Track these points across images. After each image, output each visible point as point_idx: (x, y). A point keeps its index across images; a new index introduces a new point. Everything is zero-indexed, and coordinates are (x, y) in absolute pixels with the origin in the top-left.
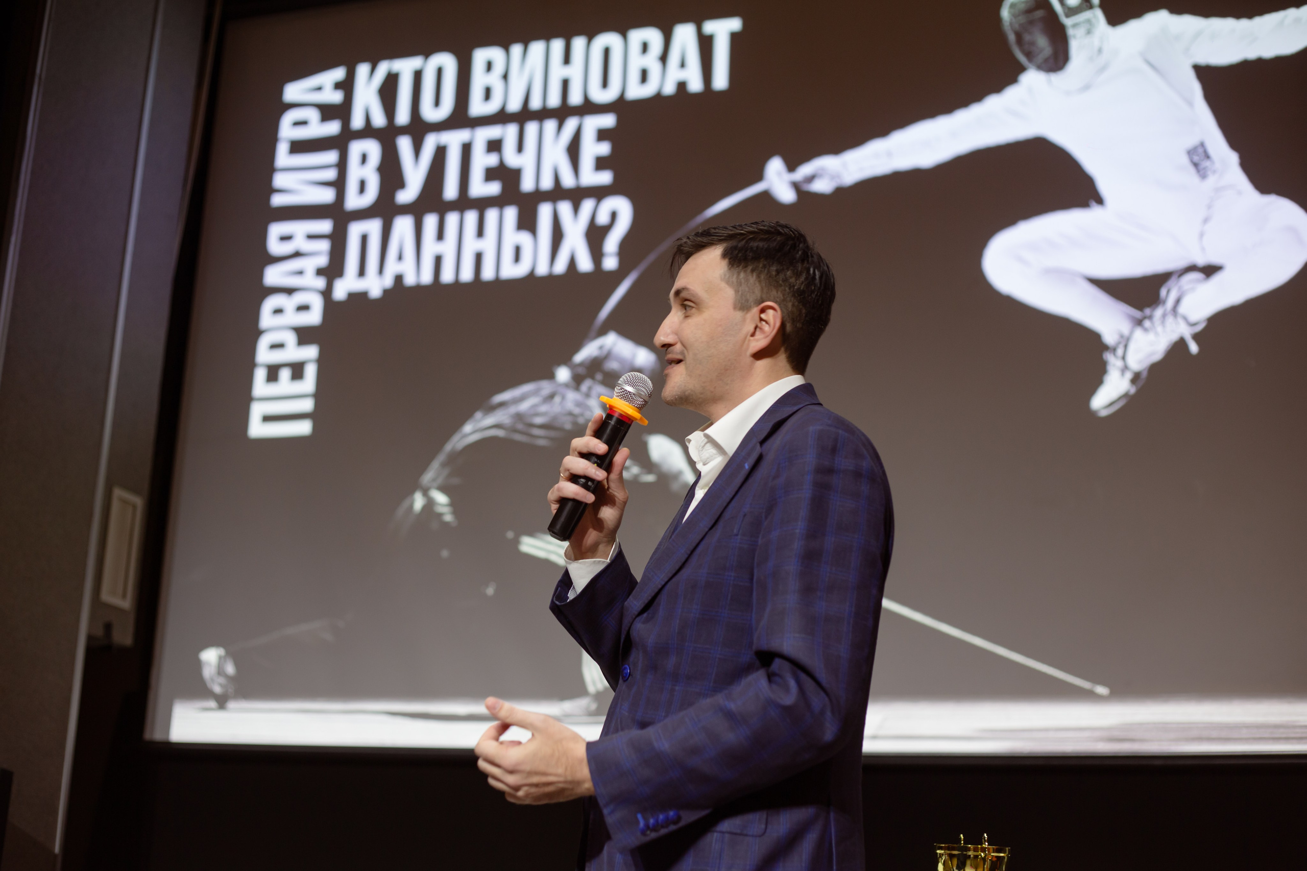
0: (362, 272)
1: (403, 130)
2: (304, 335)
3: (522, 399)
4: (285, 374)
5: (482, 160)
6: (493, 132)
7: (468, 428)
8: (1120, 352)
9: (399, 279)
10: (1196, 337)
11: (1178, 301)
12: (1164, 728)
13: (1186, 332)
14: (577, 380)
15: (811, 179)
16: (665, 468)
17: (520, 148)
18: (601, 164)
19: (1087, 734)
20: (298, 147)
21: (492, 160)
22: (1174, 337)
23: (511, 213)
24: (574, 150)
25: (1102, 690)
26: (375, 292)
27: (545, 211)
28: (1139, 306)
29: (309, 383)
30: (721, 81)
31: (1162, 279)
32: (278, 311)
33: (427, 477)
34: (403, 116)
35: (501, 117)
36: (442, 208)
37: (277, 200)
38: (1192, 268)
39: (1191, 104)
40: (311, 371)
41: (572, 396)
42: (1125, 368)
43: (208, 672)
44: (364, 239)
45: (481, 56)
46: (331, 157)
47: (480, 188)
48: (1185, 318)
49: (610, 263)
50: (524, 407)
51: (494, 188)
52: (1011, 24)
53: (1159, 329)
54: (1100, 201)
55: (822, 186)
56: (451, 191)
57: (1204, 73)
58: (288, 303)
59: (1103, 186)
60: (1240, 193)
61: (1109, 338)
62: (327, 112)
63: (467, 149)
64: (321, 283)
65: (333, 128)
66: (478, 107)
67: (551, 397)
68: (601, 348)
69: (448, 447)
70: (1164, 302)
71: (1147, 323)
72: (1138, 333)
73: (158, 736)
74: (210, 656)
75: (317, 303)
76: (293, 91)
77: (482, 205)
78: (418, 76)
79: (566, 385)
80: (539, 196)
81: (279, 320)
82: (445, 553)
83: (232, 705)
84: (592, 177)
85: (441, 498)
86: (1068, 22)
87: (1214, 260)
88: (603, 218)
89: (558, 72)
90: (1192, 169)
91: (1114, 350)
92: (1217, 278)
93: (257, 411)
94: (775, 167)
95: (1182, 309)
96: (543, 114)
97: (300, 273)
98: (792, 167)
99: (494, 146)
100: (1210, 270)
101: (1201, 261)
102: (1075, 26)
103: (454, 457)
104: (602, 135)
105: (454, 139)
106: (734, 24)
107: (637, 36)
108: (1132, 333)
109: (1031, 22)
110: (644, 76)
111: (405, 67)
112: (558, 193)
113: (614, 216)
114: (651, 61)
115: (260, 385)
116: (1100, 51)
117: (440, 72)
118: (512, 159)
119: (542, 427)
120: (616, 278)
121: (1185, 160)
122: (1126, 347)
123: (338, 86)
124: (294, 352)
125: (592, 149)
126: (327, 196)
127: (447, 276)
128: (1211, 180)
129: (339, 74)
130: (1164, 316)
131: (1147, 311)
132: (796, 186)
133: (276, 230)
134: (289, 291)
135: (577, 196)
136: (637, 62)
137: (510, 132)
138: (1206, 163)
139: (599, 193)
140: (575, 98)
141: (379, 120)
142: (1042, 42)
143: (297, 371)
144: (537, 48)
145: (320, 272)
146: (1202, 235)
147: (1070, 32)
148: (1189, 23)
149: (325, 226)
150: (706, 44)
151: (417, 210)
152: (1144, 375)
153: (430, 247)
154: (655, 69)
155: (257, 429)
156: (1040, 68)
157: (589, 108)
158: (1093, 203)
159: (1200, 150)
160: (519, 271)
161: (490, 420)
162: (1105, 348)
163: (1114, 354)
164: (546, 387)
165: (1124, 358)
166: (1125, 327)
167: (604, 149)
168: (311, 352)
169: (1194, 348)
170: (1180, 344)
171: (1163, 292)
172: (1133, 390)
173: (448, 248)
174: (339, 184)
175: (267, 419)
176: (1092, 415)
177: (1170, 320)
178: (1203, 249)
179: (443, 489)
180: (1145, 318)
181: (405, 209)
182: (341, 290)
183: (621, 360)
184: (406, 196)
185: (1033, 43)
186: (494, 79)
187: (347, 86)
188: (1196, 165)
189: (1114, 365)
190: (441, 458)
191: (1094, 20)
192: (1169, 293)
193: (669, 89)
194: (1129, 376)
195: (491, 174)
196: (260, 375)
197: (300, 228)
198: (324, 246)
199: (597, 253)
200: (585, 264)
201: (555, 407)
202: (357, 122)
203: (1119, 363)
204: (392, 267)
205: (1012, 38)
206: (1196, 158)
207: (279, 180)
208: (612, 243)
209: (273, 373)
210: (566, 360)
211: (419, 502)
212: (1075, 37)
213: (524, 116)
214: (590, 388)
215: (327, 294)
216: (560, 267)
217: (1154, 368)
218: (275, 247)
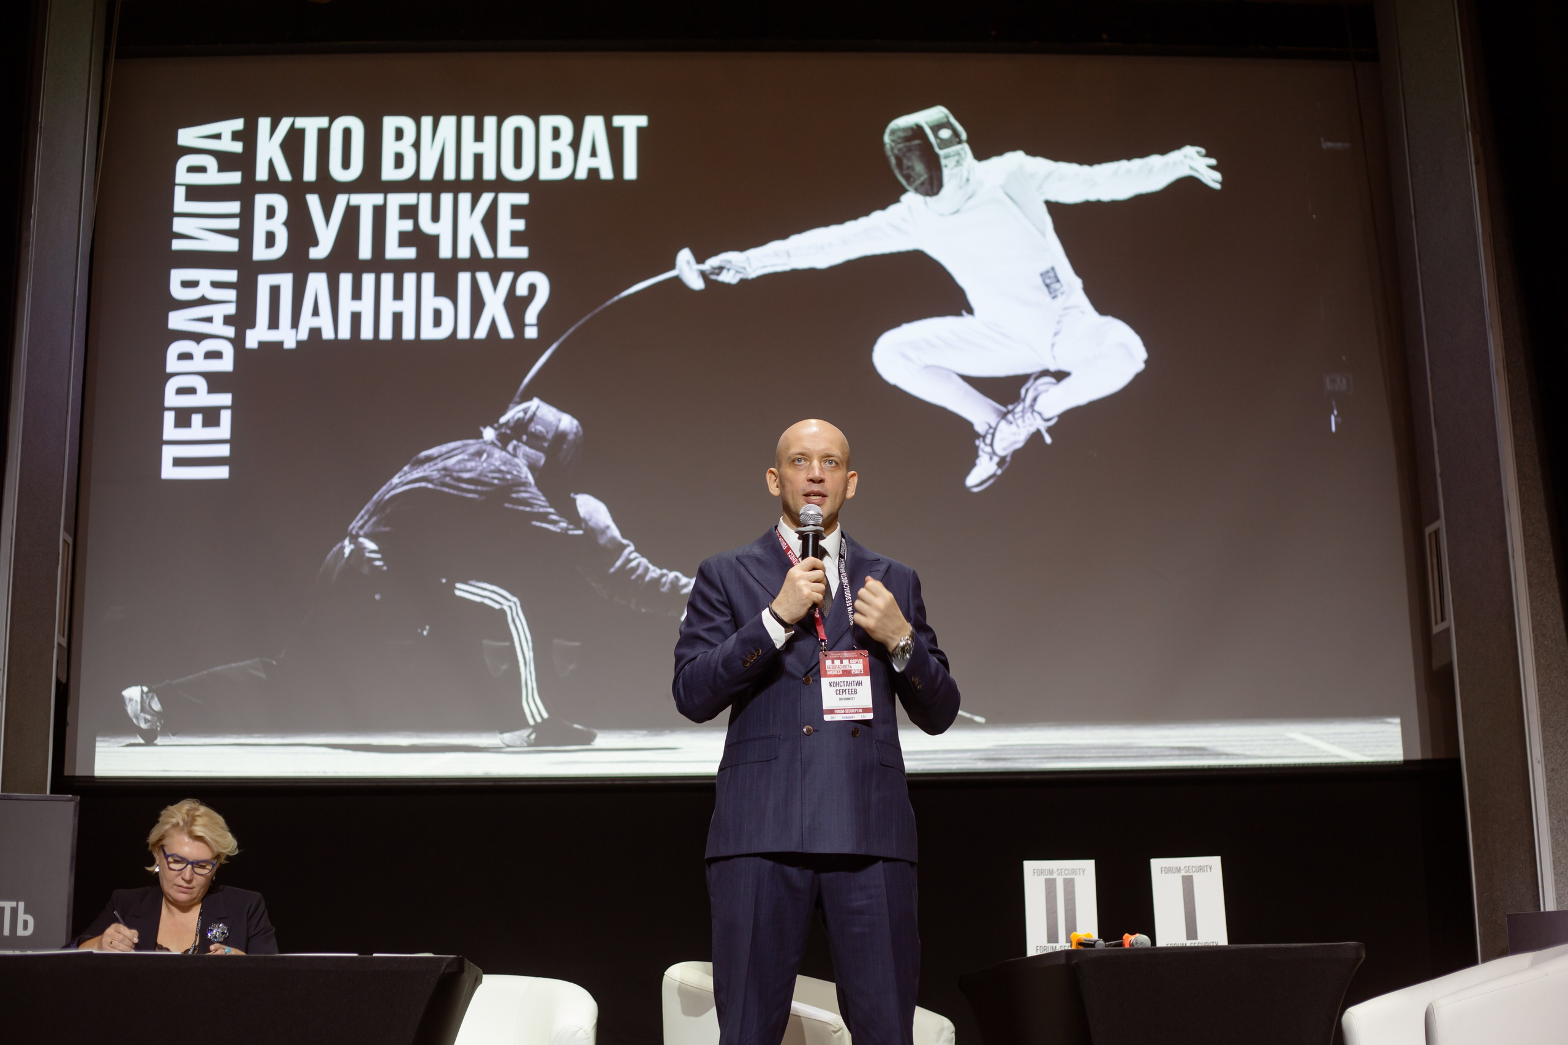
0: (274, 324)
1: (311, 188)
2: (216, 382)
3: (449, 455)
4: (197, 419)
5: (395, 225)
6: (409, 199)
7: (395, 480)
8: (988, 441)
9: (315, 332)
10: (1050, 430)
11: (1035, 399)
12: (1030, 749)
13: (1043, 426)
14: (503, 440)
15: (721, 269)
16: (591, 524)
17: (436, 217)
18: (517, 239)
19: (968, 755)
20: (195, 193)
21: (408, 225)
22: (1033, 429)
23: (429, 279)
24: (490, 223)
25: (979, 719)
26: (290, 344)
27: (464, 280)
28: (1005, 405)
29: (224, 430)
30: (630, 172)
31: (1021, 380)
32: (185, 356)
33: (355, 525)
34: (310, 174)
35: (414, 184)
36: (358, 269)
37: (177, 245)
38: (1045, 373)
39: (1043, 234)
40: (226, 417)
41: (498, 454)
42: (994, 453)
43: (132, 709)
44: (275, 291)
45: (390, 123)
46: (234, 207)
47: (394, 251)
48: (1040, 414)
49: (531, 333)
50: (451, 462)
51: (410, 253)
52: (892, 149)
53: (1020, 421)
54: (970, 311)
55: (728, 277)
56: (365, 252)
57: (1055, 209)
58: (198, 350)
59: (972, 298)
60: (1083, 312)
61: (980, 428)
62: (226, 161)
63: (380, 213)
64: (230, 332)
65: (234, 178)
66: (389, 173)
67: (479, 454)
68: (525, 411)
69: (375, 497)
70: (1024, 400)
71: (1010, 417)
72: (1003, 423)
73: (80, 772)
74: (133, 694)
75: (228, 350)
76: (187, 136)
77: (399, 268)
78: (324, 136)
79: (493, 443)
80: (456, 265)
81: (185, 366)
82: (377, 597)
83: (159, 741)
84: (507, 250)
85: (370, 545)
86: (941, 153)
87: (1064, 368)
88: (522, 290)
89: (470, 147)
90: (1045, 289)
91: (984, 437)
92: (1066, 382)
93: (168, 453)
94: (685, 256)
95: (1038, 407)
96: (457, 186)
97: (209, 320)
98: (700, 260)
99: (410, 212)
100: (1060, 376)
101: (1053, 368)
102: (947, 157)
103: (381, 507)
104: (517, 211)
105: (367, 202)
106: (642, 121)
107: (548, 122)
108: (998, 423)
109: (909, 149)
110: (557, 160)
111: (311, 125)
112: (475, 263)
113: (532, 288)
114: (563, 145)
115: (170, 431)
116: (968, 180)
117: (347, 133)
118: (427, 226)
119: (469, 481)
120: (536, 347)
121: (1039, 281)
122: (993, 435)
123: (236, 136)
124: (204, 398)
125: (507, 225)
126: (231, 245)
127: (367, 333)
128: (1060, 299)
129: (238, 124)
130: (1023, 411)
131: (1010, 407)
132: (704, 275)
133: (177, 276)
134: (198, 338)
135: (496, 267)
136: (548, 147)
137: (426, 199)
138: (1056, 286)
139: (518, 267)
140: (489, 174)
141: (284, 174)
142: (919, 168)
143: (211, 417)
144: (448, 123)
145: (228, 320)
146: (1053, 345)
147: (943, 162)
148: (1041, 165)
149: (231, 276)
150: (615, 137)
151: (332, 267)
152: (1008, 459)
153: (346, 306)
154: (567, 155)
155: (169, 472)
156: (917, 190)
157: (502, 184)
158: (964, 313)
159: (1051, 274)
160: (442, 333)
161: (417, 474)
162: (977, 435)
163: (984, 441)
164: (473, 445)
165: (991, 445)
166: (993, 419)
167: (520, 225)
168: (225, 399)
169: (1048, 439)
170: (1037, 436)
171: (1023, 391)
172: (999, 472)
173: (365, 306)
174: (245, 234)
175: (178, 462)
176: (967, 490)
177: (1028, 415)
178: (1054, 358)
179: (369, 536)
180: (1009, 412)
181: (318, 266)
182: (253, 339)
183: (545, 423)
184: (318, 253)
185: (911, 168)
186: (405, 147)
187: (248, 136)
188: (1048, 286)
189: (983, 450)
190: (369, 506)
191: (962, 153)
192: (1029, 392)
193: (581, 174)
194: (996, 459)
195: (405, 239)
196: (169, 418)
197: (206, 275)
198: (231, 294)
199: (518, 323)
200: (506, 331)
201: (481, 465)
202: (262, 174)
203: (988, 449)
204: (307, 321)
205: (893, 161)
206: (1048, 281)
207: (179, 225)
208: (531, 315)
209: (183, 418)
210: (492, 421)
211: (348, 548)
212: (946, 166)
213: (437, 186)
214: (515, 448)
215: (238, 342)
216: (481, 333)
217: (1016, 454)
218: (177, 292)
